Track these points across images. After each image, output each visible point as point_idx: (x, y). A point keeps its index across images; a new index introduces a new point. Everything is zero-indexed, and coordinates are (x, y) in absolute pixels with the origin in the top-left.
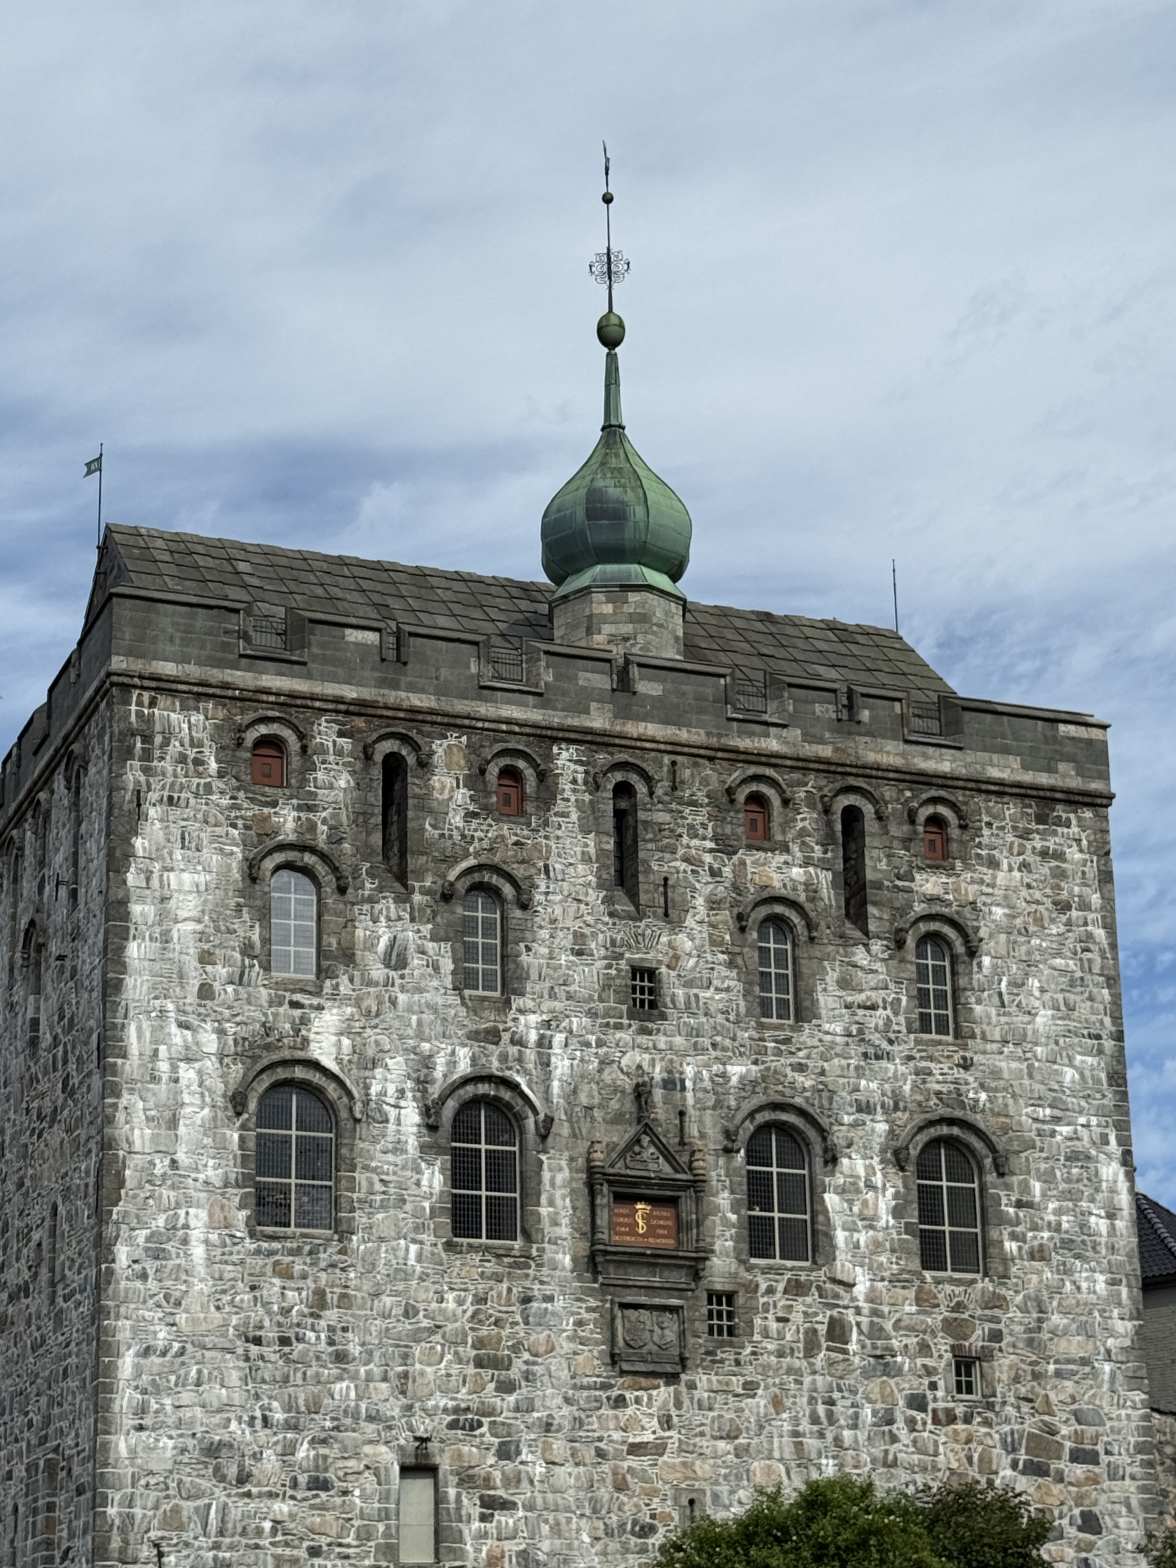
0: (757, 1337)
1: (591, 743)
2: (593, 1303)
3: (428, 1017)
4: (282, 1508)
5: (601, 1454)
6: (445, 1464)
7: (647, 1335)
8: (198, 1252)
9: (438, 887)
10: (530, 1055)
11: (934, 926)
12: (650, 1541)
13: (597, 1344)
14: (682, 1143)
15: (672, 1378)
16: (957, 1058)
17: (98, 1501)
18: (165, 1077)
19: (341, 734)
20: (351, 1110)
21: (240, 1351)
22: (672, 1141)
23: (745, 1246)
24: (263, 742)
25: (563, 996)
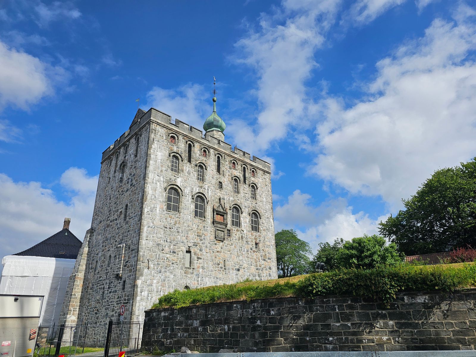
0: (233, 237)
1: (215, 150)
2: (213, 229)
3: (193, 182)
4: (168, 256)
5: (213, 252)
6: (192, 251)
7: (220, 235)
8: (158, 211)
9: (195, 164)
10: (206, 191)
11: (253, 184)
12: (219, 266)
13: (213, 235)
14: (224, 207)
15: (222, 241)
16: (255, 202)
17: (139, 251)
18: (155, 183)
19: (183, 139)
20: (182, 194)
21: (163, 229)
22: (223, 207)
23: (231, 224)
24: (172, 137)
25: (210, 183)
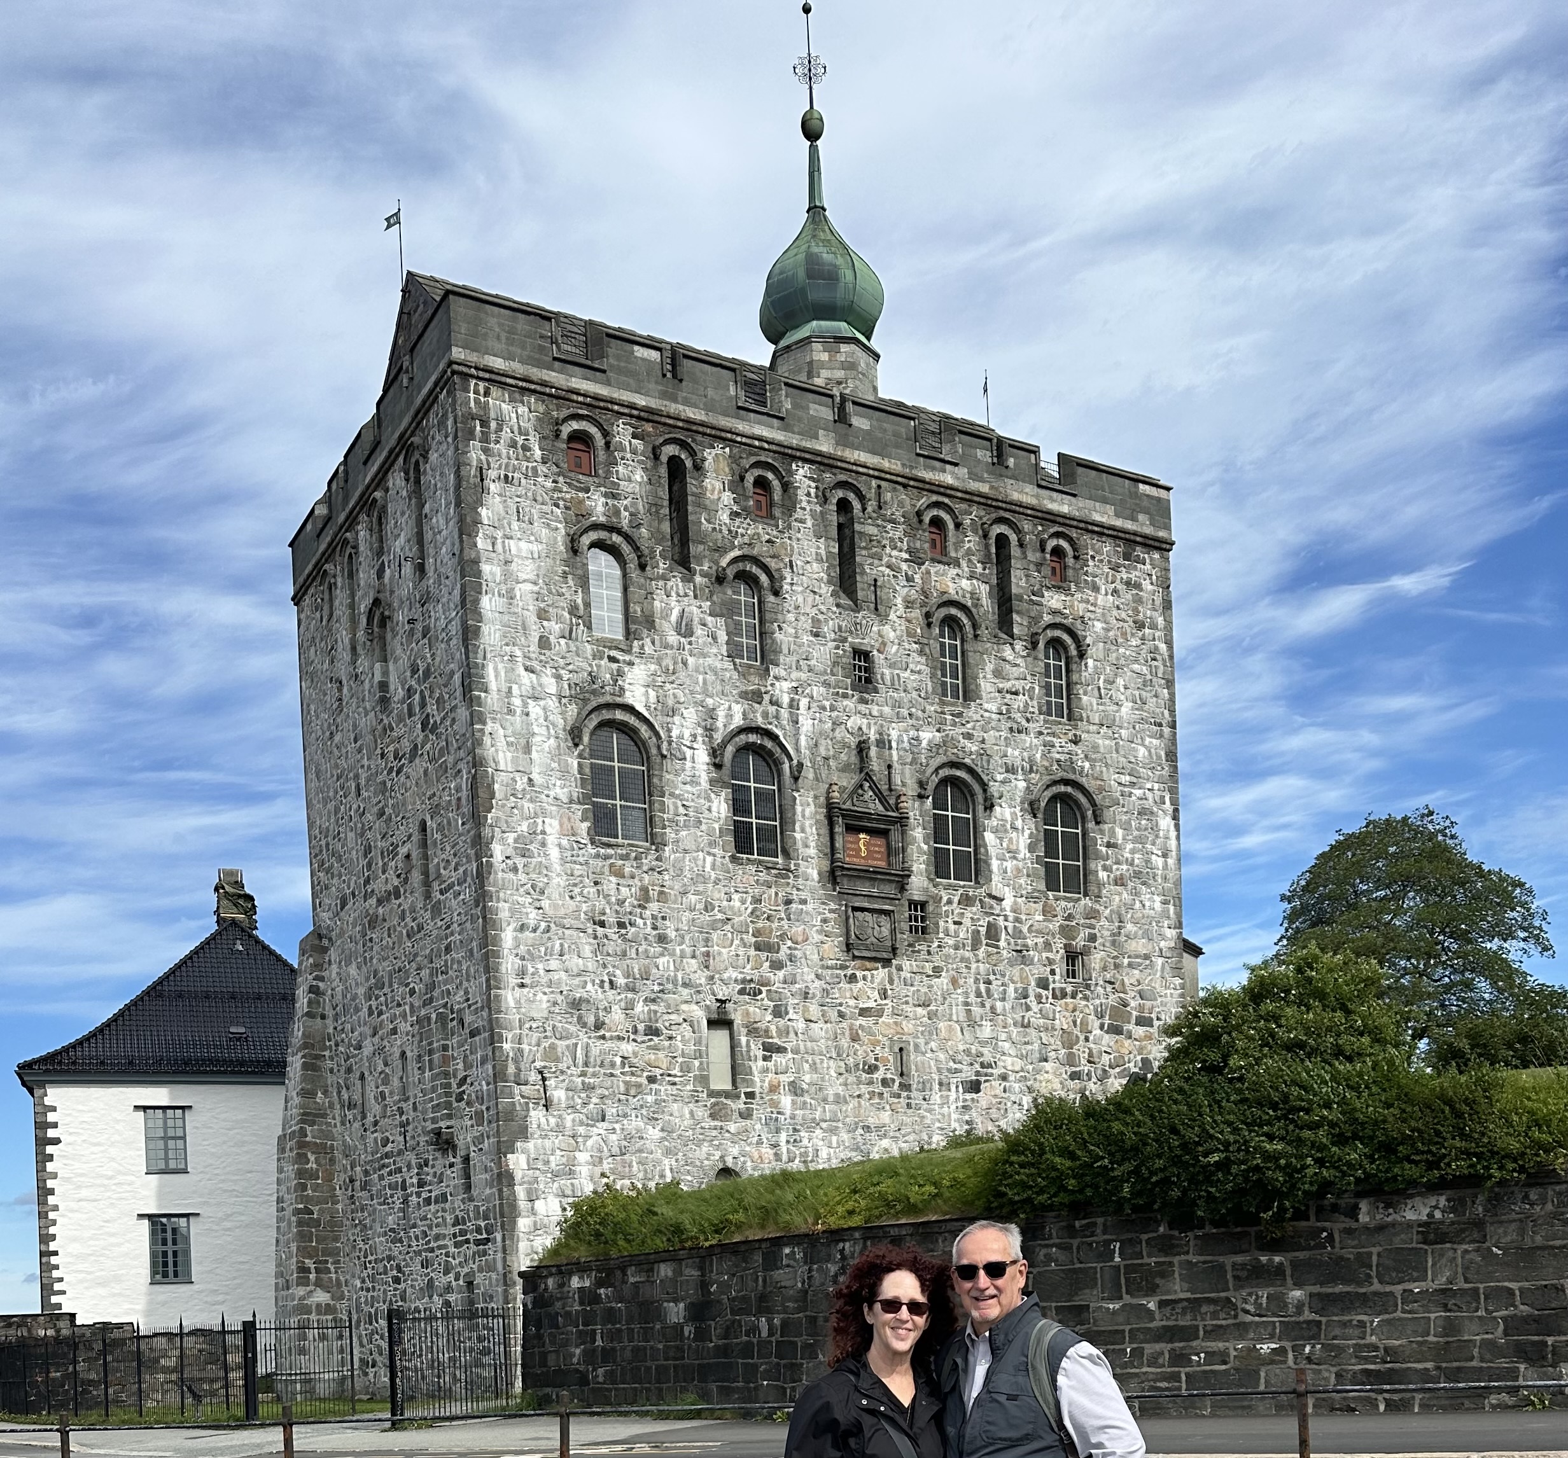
0: (941, 935)
1: (820, 463)
2: (833, 906)
3: (710, 677)
4: (627, 1048)
5: (841, 1015)
6: (738, 1019)
7: (870, 931)
8: (554, 853)
9: (713, 572)
10: (784, 713)
11: (1058, 633)
12: (875, 1076)
13: (837, 936)
14: (890, 790)
15: (887, 963)
16: (1070, 734)
17: (496, 1038)
18: (519, 711)
19: (634, 436)
20: (659, 748)
21: (590, 931)
22: (884, 788)
23: (932, 869)
24: (576, 436)
25: (806, 668)
